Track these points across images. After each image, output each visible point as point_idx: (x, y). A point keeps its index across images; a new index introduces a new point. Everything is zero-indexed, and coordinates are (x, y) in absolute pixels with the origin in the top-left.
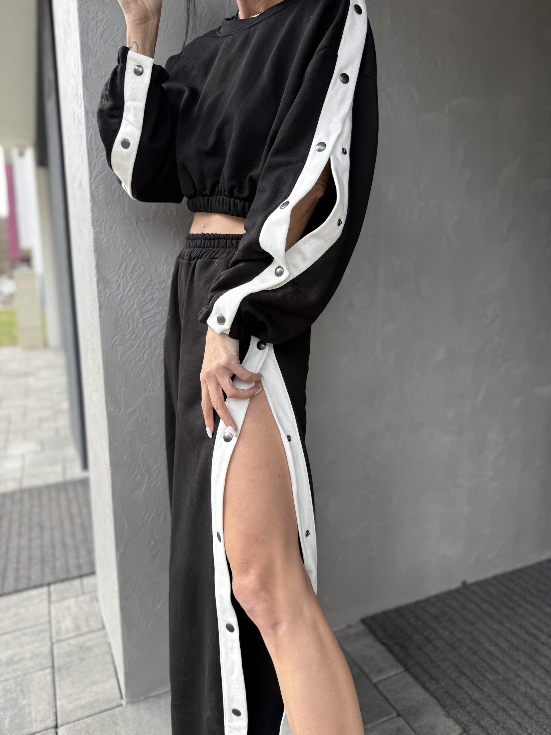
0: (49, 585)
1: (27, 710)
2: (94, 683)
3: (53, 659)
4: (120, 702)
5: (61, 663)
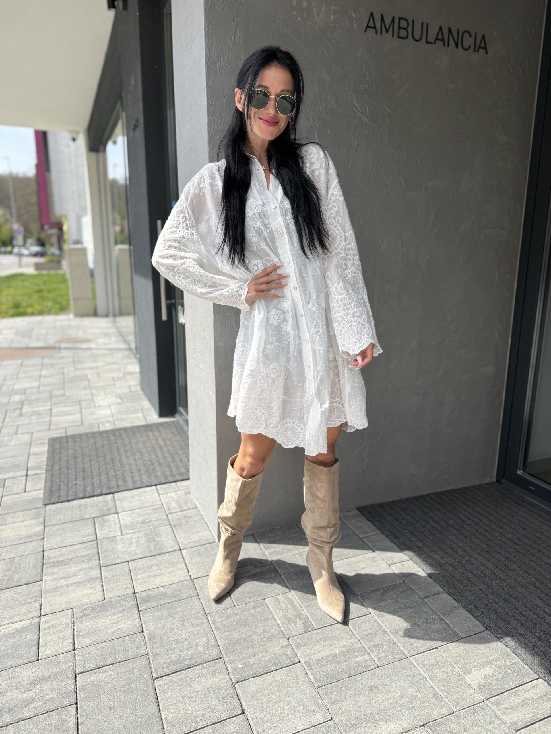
0: (156, 485)
1: (162, 543)
2: (198, 532)
3: (169, 522)
4: (214, 540)
5: (175, 523)
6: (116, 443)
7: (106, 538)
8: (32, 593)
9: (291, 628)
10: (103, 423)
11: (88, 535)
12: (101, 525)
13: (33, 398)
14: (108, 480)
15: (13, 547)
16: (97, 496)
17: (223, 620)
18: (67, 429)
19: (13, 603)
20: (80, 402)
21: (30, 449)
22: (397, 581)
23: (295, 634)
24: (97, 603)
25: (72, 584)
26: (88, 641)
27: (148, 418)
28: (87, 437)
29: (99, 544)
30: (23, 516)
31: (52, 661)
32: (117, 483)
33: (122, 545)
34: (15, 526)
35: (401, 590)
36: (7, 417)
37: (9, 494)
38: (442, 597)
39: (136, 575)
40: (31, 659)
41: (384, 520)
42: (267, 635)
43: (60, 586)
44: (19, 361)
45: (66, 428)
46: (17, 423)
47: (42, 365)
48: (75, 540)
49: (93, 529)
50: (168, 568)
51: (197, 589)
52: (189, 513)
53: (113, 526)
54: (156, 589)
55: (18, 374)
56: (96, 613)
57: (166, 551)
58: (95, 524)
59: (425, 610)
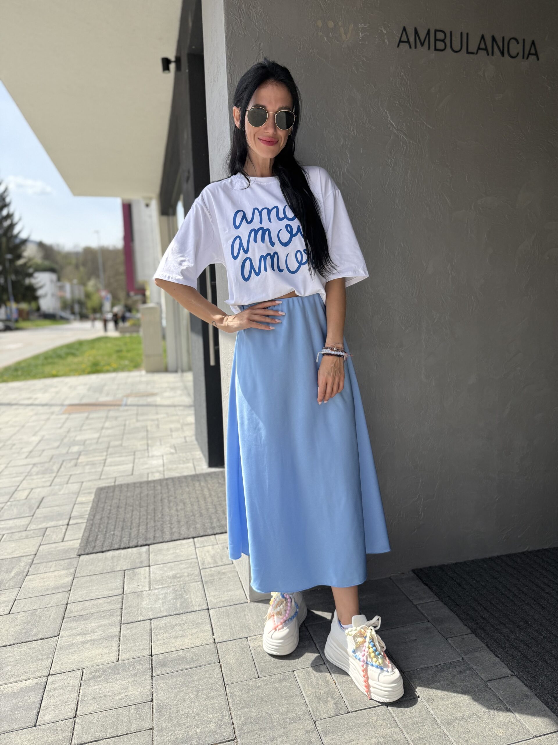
0: (193, 538)
1: (190, 600)
2: (230, 590)
3: (201, 577)
4: (246, 601)
5: (207, 579)
6: (161, 493)
7: (133, 592)
8: (46, 649)
9: (320, 709)
10: (153, 473)
11: (115, 589)
12: (130, 578)
13: (91, 448)
14: (146, 531)
15: (38, 598)
16: (132, 547)
17: (242, 694)
18: (117, 479)
19: (24, 660)
20: (134, 452)
21: (77, 498)
22: (456, 658)
23: (324, 717)
24: (109, 665)
25: (88, 642)
26: (91, 709)
27: (197, 468)
28: (135, 487)
29: (124, 598)
30: (55, 566)
31: (50, 728)
32: (155, 534)
33: (148, 601)
34: (45, 576)
35: (458, 670)
36: (63, 467)
37: (47, 542)
38: (511, 682)
39: (157, 635)
40: (28, 725)
41: (443, 585)
42: (290, 715)
43: (75, 643)
44: (86, 415)
45: (115, 478)
46: (71, 473)
47: (107, 418)
48: (101, 593)
49: (122, 582)
50: (191, 629)
51: (219, 654)
52: (223, 569)
53: (142, 580)
54: (174, 652)
55: (82, 426)
56: (106, 675)
57: (193, 610)
58: (124, 577)
59: (487, 696)
